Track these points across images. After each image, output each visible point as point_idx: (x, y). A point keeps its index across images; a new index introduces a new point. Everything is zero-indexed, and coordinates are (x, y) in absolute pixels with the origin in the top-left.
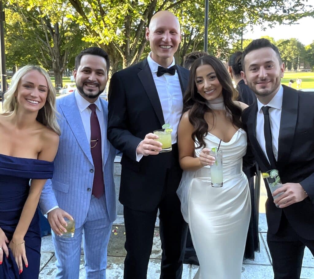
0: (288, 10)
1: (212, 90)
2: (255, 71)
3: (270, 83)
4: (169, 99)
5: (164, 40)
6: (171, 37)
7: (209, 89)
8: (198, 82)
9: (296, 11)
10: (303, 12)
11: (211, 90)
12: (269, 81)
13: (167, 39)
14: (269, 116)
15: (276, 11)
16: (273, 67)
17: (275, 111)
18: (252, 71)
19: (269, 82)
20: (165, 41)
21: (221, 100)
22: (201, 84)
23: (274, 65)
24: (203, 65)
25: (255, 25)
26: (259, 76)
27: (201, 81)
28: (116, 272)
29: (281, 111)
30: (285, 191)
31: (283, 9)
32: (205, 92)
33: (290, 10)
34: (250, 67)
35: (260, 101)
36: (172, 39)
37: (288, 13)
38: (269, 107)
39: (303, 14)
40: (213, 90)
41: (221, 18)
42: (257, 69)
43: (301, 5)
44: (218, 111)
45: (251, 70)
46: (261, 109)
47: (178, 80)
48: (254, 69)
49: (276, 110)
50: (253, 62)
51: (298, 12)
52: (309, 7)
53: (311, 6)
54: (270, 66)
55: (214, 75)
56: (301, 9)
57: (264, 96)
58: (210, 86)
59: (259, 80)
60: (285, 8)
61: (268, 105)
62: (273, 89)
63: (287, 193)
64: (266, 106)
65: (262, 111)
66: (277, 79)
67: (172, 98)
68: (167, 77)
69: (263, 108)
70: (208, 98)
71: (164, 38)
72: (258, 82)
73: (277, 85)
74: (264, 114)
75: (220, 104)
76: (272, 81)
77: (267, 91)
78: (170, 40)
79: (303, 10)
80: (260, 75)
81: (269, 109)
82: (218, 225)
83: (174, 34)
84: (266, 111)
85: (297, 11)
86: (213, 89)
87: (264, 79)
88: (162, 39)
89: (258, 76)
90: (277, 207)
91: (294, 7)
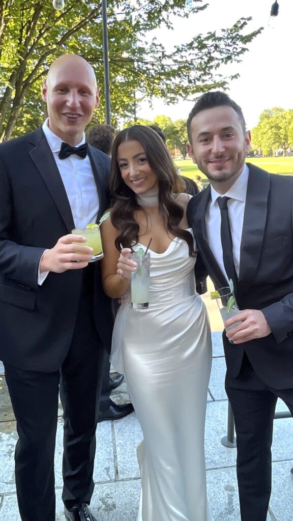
0: (194, 80)
1: (141, 179)
2: (206, 142)
3: (229, 161)
4: (77, 196)
5: (69, 104)
6: (81, 100)
7: (137, 178)
8: (122, 166)
9: (203, 81)
10: (213, 83)
11: (139, 180)
12: (227, 158)
13: (74, 104)
14: (227, 211)
15: (180, 81)
16: (233, 137)
17: (235, 203)
18: (202, 143)
19: (227, 160)
20: (71, 107)
21: (156, 192)
22: (126, 169)
23: (234, 133)
24: (128, 140)
25: (157, 98)
26: (212, 151)
27: (126, 165)
28: (8, 445)
29: (244, 204)
30: (243, 320)
31: (188, 78)
32: (132, 181)
33: (196, 80)
34: (198, 137)
35: (214, 189)
36: (81, 103)
37: (195, 83)
38: (227, 199)
39: (213, 85)
40: (143, 180)
41: (113, 89)
42: (209, 140)
43: (209, 74)
44: (152, 208)
45: (201, 141)
46: (216, 202)
47: (89, 166)
48: (206, 140)
49: (236, 201)
50: (204, 129)
51: (205, 83)
52: (218, 76)
53: (220, 75)
54: (228, 136)
55: (143, 156)
56: (210, 78)
57: (221, 182)
58: (138, 173)
59: (212, 157)
60: (190, 78)
61: (227, 195)
62: (233, 170)
63: (246, 322)
64: (223, 196)
65: (217, 204)
66: (239, 155)
67: (81, 194)
68: (74, 160)
69: (219, 199)
70: (137, 190)
71: (69, 101)
72: (211, 161)
73: (239, 164)
74: (221, 209)
75: (154, 198)
76: (232, 158)
77: (225, 174)
78: (78, 105)
79: (212, 80)
80: (214, 150)
81: (228, 201)
82: (159, 373)
83: (84, 94)
84: (224, 204)
85: (206, 80)
86: (143, 178)
87: (219, 155)
88: (65, 102)
89: (210, 151)
90: (230, 342)
91: (200, 77)
